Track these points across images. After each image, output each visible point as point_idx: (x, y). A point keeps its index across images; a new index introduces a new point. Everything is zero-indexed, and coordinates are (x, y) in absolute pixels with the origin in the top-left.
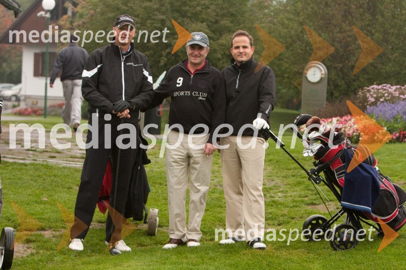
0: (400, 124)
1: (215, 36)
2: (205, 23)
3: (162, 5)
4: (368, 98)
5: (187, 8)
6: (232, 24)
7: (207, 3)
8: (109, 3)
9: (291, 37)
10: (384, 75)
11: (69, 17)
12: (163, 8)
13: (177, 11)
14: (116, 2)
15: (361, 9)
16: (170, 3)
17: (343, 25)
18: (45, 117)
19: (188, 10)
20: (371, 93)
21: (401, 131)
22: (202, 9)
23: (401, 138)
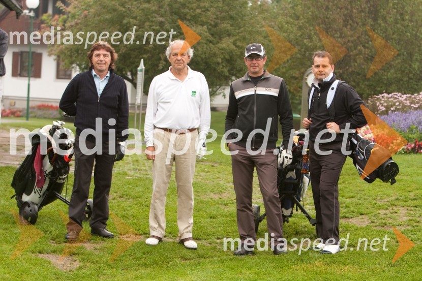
0: (416, 134)
1: (214, 40)
2: (205, 27)
3: (160, 7)
4: (378, 106)
5: (187, 10)
6: (231, 28)
7: (207, 5)
8: (105, 4)
9: (290, 42)
10: (385, 82)
11: (49, 16)
12: (162, 10)
13: (175, 13)
14: (113, 3)
15: (363, 14)
16: (168, 5)
17: (345, 29)
18: (27, 119)
19: (188, 13)
20: (381, 102)
21: (416, 142)
22: (202, 11)
23: (416, 149)
